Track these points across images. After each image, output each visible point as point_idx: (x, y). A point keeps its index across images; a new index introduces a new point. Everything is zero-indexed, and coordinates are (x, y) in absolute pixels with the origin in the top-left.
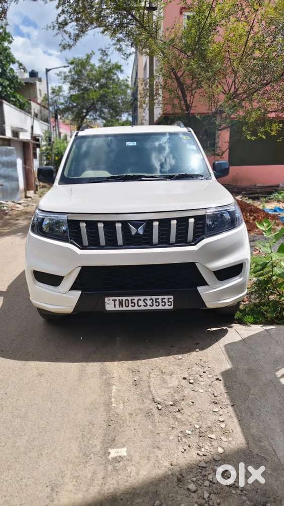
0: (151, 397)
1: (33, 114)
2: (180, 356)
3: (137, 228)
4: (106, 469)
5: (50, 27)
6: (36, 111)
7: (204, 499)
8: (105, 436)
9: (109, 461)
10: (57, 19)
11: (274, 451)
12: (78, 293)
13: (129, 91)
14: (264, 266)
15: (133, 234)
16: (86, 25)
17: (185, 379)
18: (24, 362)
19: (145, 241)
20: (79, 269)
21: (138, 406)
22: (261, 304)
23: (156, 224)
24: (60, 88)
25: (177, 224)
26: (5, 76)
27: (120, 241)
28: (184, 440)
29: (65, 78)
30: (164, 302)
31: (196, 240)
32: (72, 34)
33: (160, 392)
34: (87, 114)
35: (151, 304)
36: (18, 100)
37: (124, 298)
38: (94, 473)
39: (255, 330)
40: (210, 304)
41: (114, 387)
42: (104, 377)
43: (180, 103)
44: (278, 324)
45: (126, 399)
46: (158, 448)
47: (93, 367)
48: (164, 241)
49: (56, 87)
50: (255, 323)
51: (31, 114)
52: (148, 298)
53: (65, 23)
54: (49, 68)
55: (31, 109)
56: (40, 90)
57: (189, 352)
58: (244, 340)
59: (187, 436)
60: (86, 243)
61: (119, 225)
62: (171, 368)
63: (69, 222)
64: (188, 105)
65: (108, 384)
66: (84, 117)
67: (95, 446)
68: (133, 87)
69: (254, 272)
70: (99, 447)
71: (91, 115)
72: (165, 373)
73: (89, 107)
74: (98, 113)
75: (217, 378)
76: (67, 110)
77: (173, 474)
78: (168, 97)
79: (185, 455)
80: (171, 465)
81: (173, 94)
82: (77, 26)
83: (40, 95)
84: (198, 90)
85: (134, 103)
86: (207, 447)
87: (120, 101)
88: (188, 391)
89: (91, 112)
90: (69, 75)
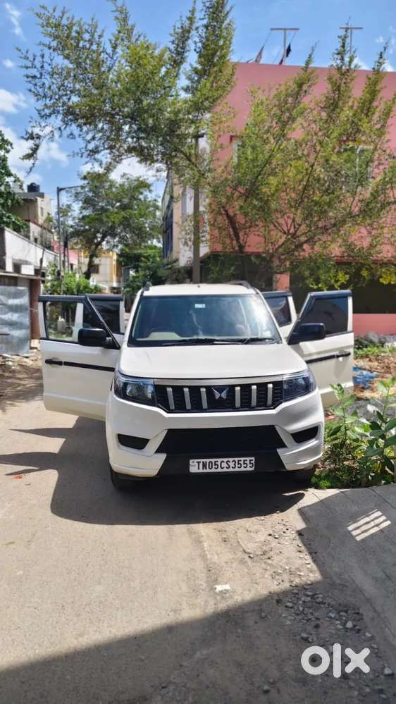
0: (241, 549)
1: (32, 239)
2: (262, 518)
3: (220, 393)
4: (216, 598)
5: (78, 154)
6: (36, 235)
7: (299, 611)
8: (207, 578)
9: (216, 593)
10: (87, 146)
11: (353, 580)
12: (163, 457)
13: (158, 214)
14: (338, 429)
15: (217, 398)
16: (121, 154)
17: (270, 535)
19: (228, 405)
20: (166, 432)
21: (231, 557)
22: (336, 470)
23: (238, 389)
24: (69, 206)
25: (257, 389)
27: (205, 405)
28: (277, 577)
29: (77, 194)
30: (245, 464)
31: (275, 404)
32: (104, 162)
33: (249, 546)
35: (234, 466)
36: (14, 222)
37: (208, 460)
38: (206, 601)
39: (330, 493)
40: (289, 467)
41: (205, 543)
42: (193, 536)
43: (232, 243)
44: (353, 487)
45: (219, 552)
46: (256, 583)
48: (246, 405)
49: (63, 205)
51: (29, 239)
52: (231, 460)
53: (95, 151)
54: (61, 187)
55: (29, 231)
56: (42, 208)
57: (270, 514)
58: (321, 501)
59: (279, 574)
60: (172, 407)
61: (203, 390)
62: (255, 527)
63: (156, 387)
64: (241, 245)
65: (198, 541)
66: (100, 243)
67: (201, 585)
68: (165, 209)
69: (328, 436)
70: (205, 585)
71: (108, 242)
72: (250, 531)
73: (106, 231)
74: (117, 239)
75: (300, 533)
76: (77, 233)
77: (272, 599)
78: (218, 235)
79: (280, 586)
80: (270, 593)
81: (224, 233)
82: (110, 154)
83: (42, 215)
84: (252, 229)
85: (167, 230)
86: (297, 581)
87: (146, 225)
88: (274, 543)
89: (108, 238)
90: (82, 191)
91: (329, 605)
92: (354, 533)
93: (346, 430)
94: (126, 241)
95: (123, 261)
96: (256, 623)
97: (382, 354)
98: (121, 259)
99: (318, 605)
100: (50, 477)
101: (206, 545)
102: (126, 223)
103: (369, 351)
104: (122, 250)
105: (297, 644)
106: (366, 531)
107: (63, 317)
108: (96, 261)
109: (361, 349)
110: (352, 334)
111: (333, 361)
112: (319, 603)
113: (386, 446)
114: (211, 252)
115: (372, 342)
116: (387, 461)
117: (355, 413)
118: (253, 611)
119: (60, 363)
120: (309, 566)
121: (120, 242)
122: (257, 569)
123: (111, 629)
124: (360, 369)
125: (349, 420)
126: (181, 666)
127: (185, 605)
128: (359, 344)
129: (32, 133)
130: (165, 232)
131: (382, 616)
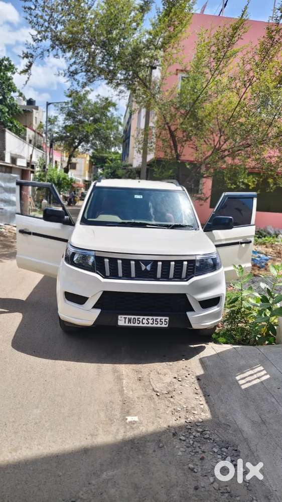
0: (151, 388)
1: (28, 140)
2: (171, 363)
3: (146, 266)
4: (125, 428)
5: (62, 74)
6: (31, 138)
7: (190, 444)
8: (122, 409)
9: (127, 423)
10: (69, 68)
11: (235, 421)
12: (98, 311)
13: (121, 128)
14: (236, 300)
15: (143, 270)
16: (94, 76)
17: (175, 378)
18: (54, 361)
19: (150, 275)
20: (102, 293)
21: (143, 393)
22: (232, 330)
23: (160, 263)
24: (56, 117)
25: (175, 265)
26: (5, 102)
27: (133, 274)
28: (176, 414)
29: (62, 109)
30: (162, 322)
31: (188, 278)
32: (81, 82)
33: (158, 385)
34: (79, 144)
35: (152, 323)
36: (15, 126)
37: (133, 317)
38: (118, 429)
39: (225, 348)
40: (195, 326)
42: (116, 374)
43: (171, 152)
44: (243, 345)
45: (134, 388)
46: (159, 417)
47: (107, 367)
48: (165, 277)
49: (51, 116)
50: (226, 343)
51: (26, 140)
52: (150, 318)
53: (75, 73)
54: (49, 102)
55: (26, 134)
56: (36, 118)
57: (177, 361)
58: (218, 354)
59: (178, 411)
60: (108, 274)
61: (133, 263)
62: (165, 370)
63: (96, 258)
64: (178, 154)
65: (119, 379)
66: (77, 147)
67: (116, 415)
68: (125, 125)
69: (228, 304)
70: (119, 415)
71: (83, 146)
72: (160, 374)
73: (82, 139)
74: (89, 145)
75: (198, 378)
76: (61, 138)
77: (169, 432)
78: (162, 146)
79: (177, 422)
80: (169, 426)
81: (166, 144)
82: (85, 76)
83: (36, 123)
84: (187, 143)
85: (125, 141)
86: (191, 418)
87: (111, 136)
88: (177, 385)
89: (83, 143)
90: (66, 106)
91: (214, 441)
92: (241, 382)
93: (242, 300)
94: (96, 146)
95: (94, 162)
96: (154, 451)
97: (276, 243)
98: (92, 160)
99: (204, 440)
100: (16, 318)
101: (124, 381)
102: (97, 133)
103: (266, 240)
104: (93, 153)
105: (185, 473)
106: (249, 382)
107: (47, 199)
108: (74, 160)
109: (261, 238)
110: (254, 226)
111: (237, 247)
112: (206, 439)
113: (272, 315)
114: (155, 158)
115: (269, 233)
116: (271, 327)
117: (250, 288)
118: (154, 440)
119: (29, 233)
120: (202, 406)
121: (91, 147)
122: (161, 404)
123: (39, 447)
124: (258, 253)
125: (245, 293)
126: (89, 484)
127: (100, 432)
128: (259, 234)
129: (27, 53)
130: (124, 141)
131: (255, 454)
